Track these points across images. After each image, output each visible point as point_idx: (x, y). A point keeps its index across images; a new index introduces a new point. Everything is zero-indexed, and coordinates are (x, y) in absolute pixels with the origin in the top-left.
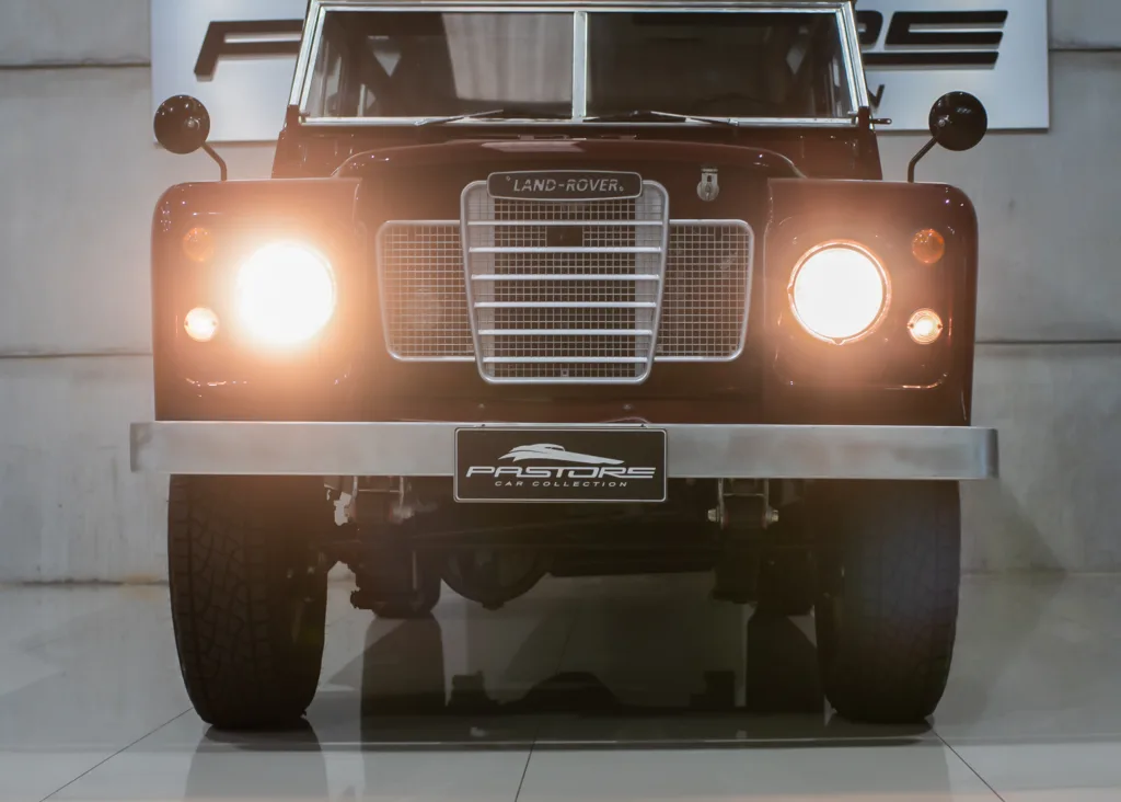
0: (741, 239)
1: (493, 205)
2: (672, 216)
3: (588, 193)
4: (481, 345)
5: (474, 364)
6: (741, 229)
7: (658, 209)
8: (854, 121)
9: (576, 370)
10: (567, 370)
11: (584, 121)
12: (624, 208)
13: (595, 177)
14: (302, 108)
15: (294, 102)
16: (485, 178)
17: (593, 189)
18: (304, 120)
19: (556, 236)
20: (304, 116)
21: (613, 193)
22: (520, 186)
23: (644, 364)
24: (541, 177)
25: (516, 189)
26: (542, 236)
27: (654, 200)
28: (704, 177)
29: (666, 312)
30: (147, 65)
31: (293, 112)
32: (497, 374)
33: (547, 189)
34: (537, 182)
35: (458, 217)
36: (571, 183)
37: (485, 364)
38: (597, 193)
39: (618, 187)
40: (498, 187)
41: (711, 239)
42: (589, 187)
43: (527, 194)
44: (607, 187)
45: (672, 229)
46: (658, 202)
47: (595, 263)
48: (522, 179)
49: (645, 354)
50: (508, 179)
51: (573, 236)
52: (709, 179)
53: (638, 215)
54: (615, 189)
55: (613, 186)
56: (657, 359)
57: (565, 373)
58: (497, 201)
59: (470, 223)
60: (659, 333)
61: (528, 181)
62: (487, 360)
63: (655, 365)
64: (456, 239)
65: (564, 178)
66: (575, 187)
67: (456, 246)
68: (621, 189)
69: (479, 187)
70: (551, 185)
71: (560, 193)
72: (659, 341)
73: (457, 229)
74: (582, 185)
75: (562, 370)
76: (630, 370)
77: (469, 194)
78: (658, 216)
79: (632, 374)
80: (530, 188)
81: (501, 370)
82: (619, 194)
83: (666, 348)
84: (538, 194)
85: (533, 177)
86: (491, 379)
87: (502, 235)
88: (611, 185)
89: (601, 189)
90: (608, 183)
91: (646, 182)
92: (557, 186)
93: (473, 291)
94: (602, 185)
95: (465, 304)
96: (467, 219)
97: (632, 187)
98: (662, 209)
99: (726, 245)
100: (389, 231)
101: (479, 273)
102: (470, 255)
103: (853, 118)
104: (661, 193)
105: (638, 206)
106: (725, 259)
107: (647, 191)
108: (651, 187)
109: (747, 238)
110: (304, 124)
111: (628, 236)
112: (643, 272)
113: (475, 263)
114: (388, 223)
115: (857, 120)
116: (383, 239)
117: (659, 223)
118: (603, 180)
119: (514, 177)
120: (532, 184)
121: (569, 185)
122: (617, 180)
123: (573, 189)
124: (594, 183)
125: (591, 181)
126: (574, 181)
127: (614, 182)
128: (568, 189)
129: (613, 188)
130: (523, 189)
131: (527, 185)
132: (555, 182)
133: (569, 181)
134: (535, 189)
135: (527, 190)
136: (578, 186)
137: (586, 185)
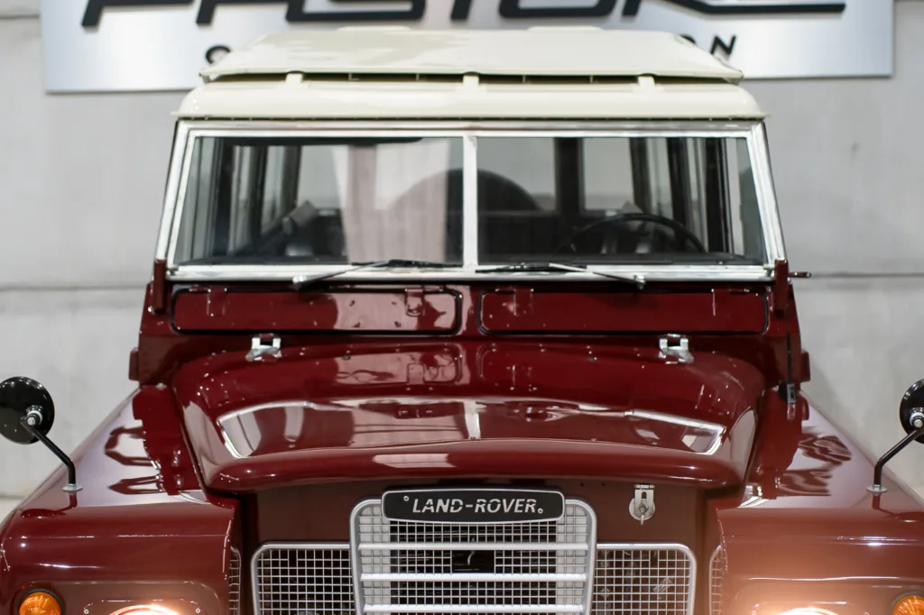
0: (680, 564)
1: (387, 528)
2: (599, 540)
3: (501, 516)
6: (681, 555)
7: (583, 529)
8: (769, 274)
11: (477, 272)
12: (543, 530)
13: (509, 497)
14: (170, 264)
15: (161, 256)
16: (378, 496)
17: (506, 510)
18: (172, 273)
19: (460, 561)
20: (173, 271)
21: (530, 516)
22: (420, 507)
24: (445, 497)
25: (415, 510)
26: (447, 561)
27: (578, 518)
28: (638, 493)
30: (36, 17)
31: (160, 267)
33: (452, 510)
34: (440, 502)
35: (347, 540)
36: (481, 503)
38: (512, 516)
39: (536, 508)
40: (394, 508)
41: (645, 564)
42: (502, 507)
43: (428, 516)
44: (523, 508)
45: (600, 554)
46: (583, 520)
47: (508, 592)
48: (423, 499)
50: (406, 498)
51: (483, 562)
52: (644, 496)
53: (560, 537)
54: (533, 511)
58: (392, 523)
59: (362, 546)
61: (430, 501)
64: (346, 564)
65: (471, 498)
66: (486, 507)
67: (345, 572)
68: (540, 511)
69: (371, 506)
70: (457, 505)
71: (467, 515)
73: (346, 554)
74: (494, 506)
77: (360, 514)
78: (584, 538)
80: (432, 508)
82: (536, 516)
84: (441, 516)
85: (435, 497)
87: (399, 561)
88: (528, 506)
89: (516, 511)
90: (524, 503)
91: (569, 502)
92: (464, 506)
94: (517, 505)
96: (358, 542)
97: (554, 508)
98: (589, 532)
99: (663, 573)
100: (266, 554)
101: (372, 604)
102: (362, 584)
103: (769, 271)
104: (586, 514)
105: (560, 528)
106: (661, 588)
107: (570, 511)
108: (575, 506)
109: (688, 564)
110: (173, 278)
111: (548, 561)
112: (565, 603)
113: (367, 591)
114: (265, 547)
115: (773, 274)
116: (259, 564)
117: (585, 547)
118: (518, 501)
119: (412, 496)
120: (435, 505)
121: (478, 506)
122: (534, 501)
123: (483, 511)
124: (508, 504)
125: (504, 501)
126: (484, 501)
127: (531, 503)
128: (476, 511)
129: (530, 509)
130: (424, 511)
131: (429, 506)
132: (461, 503)
133: (479, 501)
134: (437, 511)
135: (428, 511)
136: (489, 506)
137: (499, 506)
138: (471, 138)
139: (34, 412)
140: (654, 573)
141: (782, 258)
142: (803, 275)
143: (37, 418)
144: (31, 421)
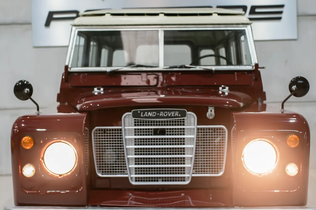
0: (223, 132)
1: (133, 121)
2: (198, 124)
3: (168, 117)
4: (130, 171)
5: (127, 178)
6: (223, 129)
7: (193, 122)
8: (253, 68)
9: (164, 179)
10: (161, 179)
11: (163, 68)
12: (181, 122)
13: (170, 111)
14: (70, 66)
15: (67, 64)
16: (130, 112)
17: (169, 115)
18: (70, 69)
19: (156, 132)
21: (177, 117)
22: (143, 115)
23: (189, 177)
24: (151, 111)
25: (142, 116)
26: (151, 132)
27: (191, 118)
28: (209, 110)
29: (196, 158)
30: (30, 24)
31: (67, 67)
32: (136, 181)
33: (153, 116)
34: (149, 113)
35: (121, 126)
36: (162, 113)
37: (132, 178)
38: (171, 117)
39: (178, 114)
40: (135, 115)
41: (212, 132)
42: (168, 115)
43: (146, 117)
44: (174, 115)
45: (198, 129)
46: (192, 119)
47: (170, 142)
48: (144, 112)
49: (189, 173)
50: (139, 112)
51: (163, 132)
52: (211, 111)
53: (186, 123)
54: (177, 115)
55: (177, 114)
56: (193, 175)
57: (160, 180)
58: (135, 120)
59: (126, 128)
60: (194, 166)
61: (146, 113)
62: (132, 176)
63: (193, 178)
64: (121, 133)
65: (158, 112)
66: (163, 115)
67: (121, 136)
68: (180, 115)
69: (128, 115)
70: (154, 114)
71: (157, 117)
72: (194, 169)
73: (121, 130)
74: (166, 114)
75: (159, 179)
76: (183, 179)
77: (125, 117)
78: (193, 124)
79: (184, 181)
80: (147, 115)
81: (137, 180)
82: (178, 117)
83: (196, 171)
84: (150, 117)
85: (148, 111)
86: (134, 183)
87: (137, 132)
88: (176, 114)
90: (175, 113)
91: (189, 113)
92: (156, 114)
93: (127, 151)
94: (173, 114)
95: (124, 156)
96: (125, 126)
97: (184, 114)
98: (195, 122)
99: (217, 135)
100: (97, 130)
101: (129, 145)
102: (126, 139)
103: (253, 67)
104: (194, 116)
105: (186, 121)
106: (217, 140)
107: (189, 116)
108: (190, 114)
109: (225, 132)
110: (70, 71)
111: (182, 132)
112: (188, 145)
113: (127, 142)
114: (96, 128)
115: (254, 67)
116: (94, 133)
117: (193, 127)
118: (173, 112)
119: (141, 111)
120: (148, 114)
121: (161, 114)
122: (178, 112)
123: (162, 116)
124: (170, 113)
125: (169, 113)
126: (163, 112)
127: (177, 113)
128: (160, 116)
129: (176, 115)
130: (144, 116)
131: (146, 114)
132: (156, 113)
133: (161, 112)
134: (148, 116)
135: (146, 116)
136: (164, 114)
137: (167, 114)
138: (162, 30)
140: (215, 135)
141: (257, 62)
142: (263, 68)
143: (28, 91)
144: (26, 92)
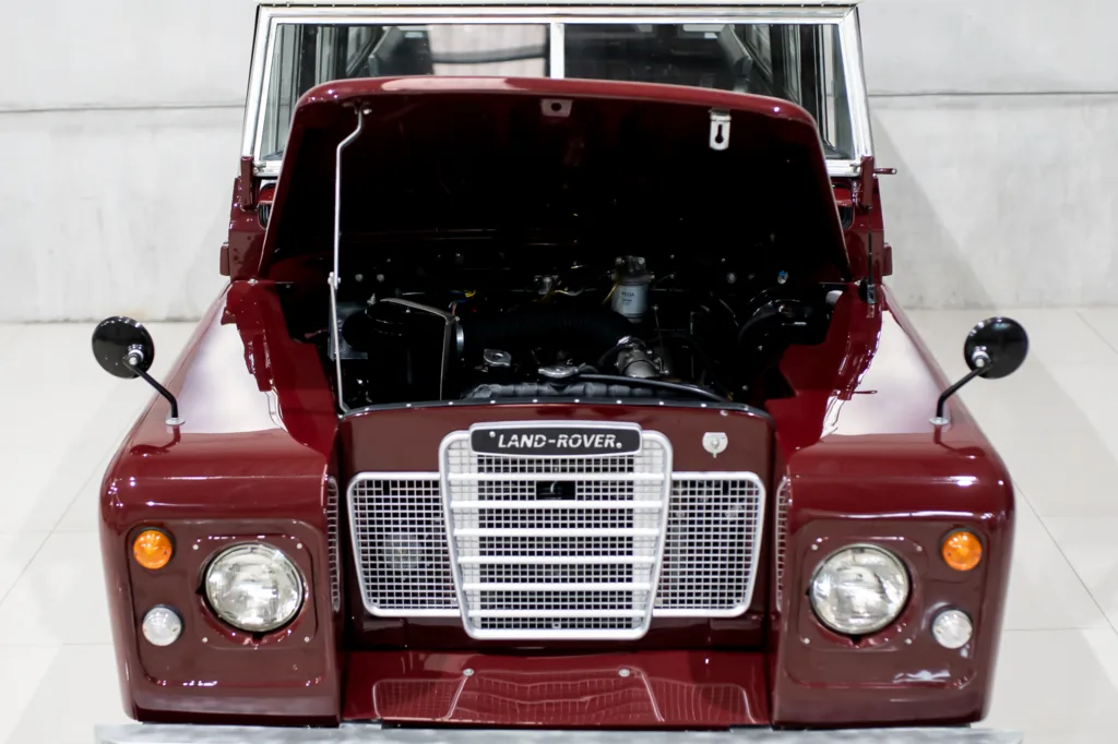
0: (750, 493)
1: (475, 460)
2: (676, 469)
3: (582, 450)
4: (465, 600)
5: (459, 619)
6: (751, 484)
7: (660, 461)
8: (855, 170)
9: (567, 623)
10: (560, 623)
12: (622, 462)
13: (590, 433)
14: (257, 162)
15: (247, 153)
16: (466, 429)
17: (587, 445)
19: (543, 490)
20: (260, 168)
21: (609, 450)
22: (505, 442)
23: (642, 619)
24: (529, 433)
25: (501, 445)
26: (531, 490)
27: (655, 445)
29: (666, 566)
31: (247, 164)
32: (484, 626)
33: (536, 445)
34: (524, 438)
35: (436, 469)
36: (563, 439)
37: (471, 619)
38: (592, 450)
39: (615, 443)
40: (481, 443)
41: (717, 493)
43: (513, 450)
44: (603, 443)
45: (675, 483)
46: (658, 454)
47: (589, 518)
48: (509, 435)
49: (645, 607)
50: (492, 434)
51: (566, 491)
53: (637, 468)
54: (612, 445)
55: (610, 441)
56: (657, 613)
57: (556, 625)
58: (479, 456)
59: (451, 476)
60: (660, 588)
61: (515, 437)
62: (472, 613)
63: (654, 620)
64: (436, 493)
65: (554, 434)
66: (567, 442)
67: (436, 500)
68: (619, 445)
69: (460, 441)
70: (540, 441)
71: (550, 449)
72: (659, 595)
73: (436, 484)
74: (575, 441)
75: (553, 623)
76: (627, 623)
77: (449, 448)
78: (659, 469)
79: (629, 626)
80: (517, 444)
81: (487, 623)
82: (615, 450)
83: (665, 602)
84: (525, 450)
85: (520, 433)
86: (479, 634)
87: (486, 490)
88: (607, 441)
89: (596, 445)
90: (604, 439)
91: (647, 434)
92: (547, 441)
93: (456, 546)
94: (598, 440)
95: (446, 559)
96: (447, 471)
98: (664, 463)
99: (733, 500)
100: (361, 484)
101: (462, 527)
102: (452, 512)
103: (855, 167)
104: (662, 448)
105: (636, 460)
106: (732, 513)
107: (647, 445)
108: (652, 441)
109: (757, 493)
110: (260, 174)
111: (627, 489)
112: (642, 526)
113: (457, 517)
114: (363, 476)
115: (859, 169)
116: (355, 493)
117: (661, 477)
118: (598, 436)
119: (499, 432)
120: (520, 440)
121: (560, 442)
122: (613, 436)
123: (565, 445)
124: (589, 439)
125: (585, 437)
126: (566, 436)
127: (610, 438)
128: (559, 445)
129: (609, 444)
130: (509, 445)
131: (514, 441)
132: (544, 438)
133: (561, 436)
134: (522, 445)
135: (513, 446)
136: (571, 442)
137: (580, 442)
139: (135, 351)
140: (725, 500)
141: (869, 154)
142: (889, 171)
143: (138, 357)
144: (133, 361)
